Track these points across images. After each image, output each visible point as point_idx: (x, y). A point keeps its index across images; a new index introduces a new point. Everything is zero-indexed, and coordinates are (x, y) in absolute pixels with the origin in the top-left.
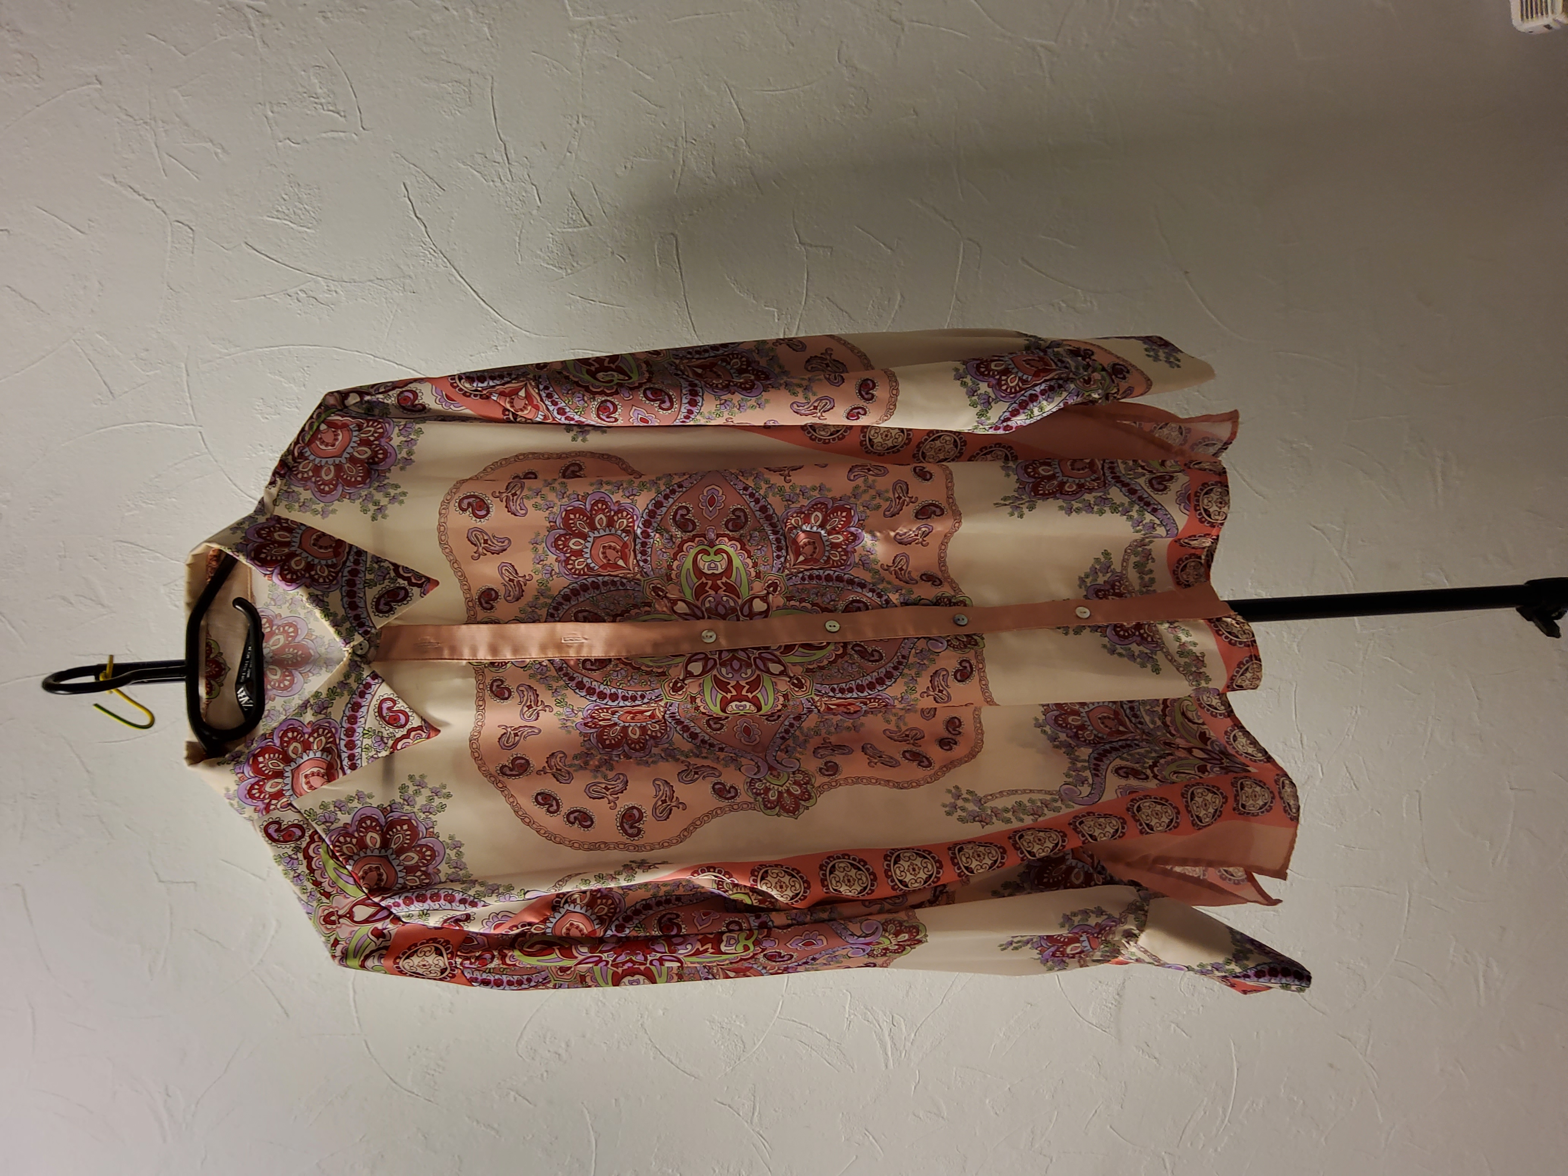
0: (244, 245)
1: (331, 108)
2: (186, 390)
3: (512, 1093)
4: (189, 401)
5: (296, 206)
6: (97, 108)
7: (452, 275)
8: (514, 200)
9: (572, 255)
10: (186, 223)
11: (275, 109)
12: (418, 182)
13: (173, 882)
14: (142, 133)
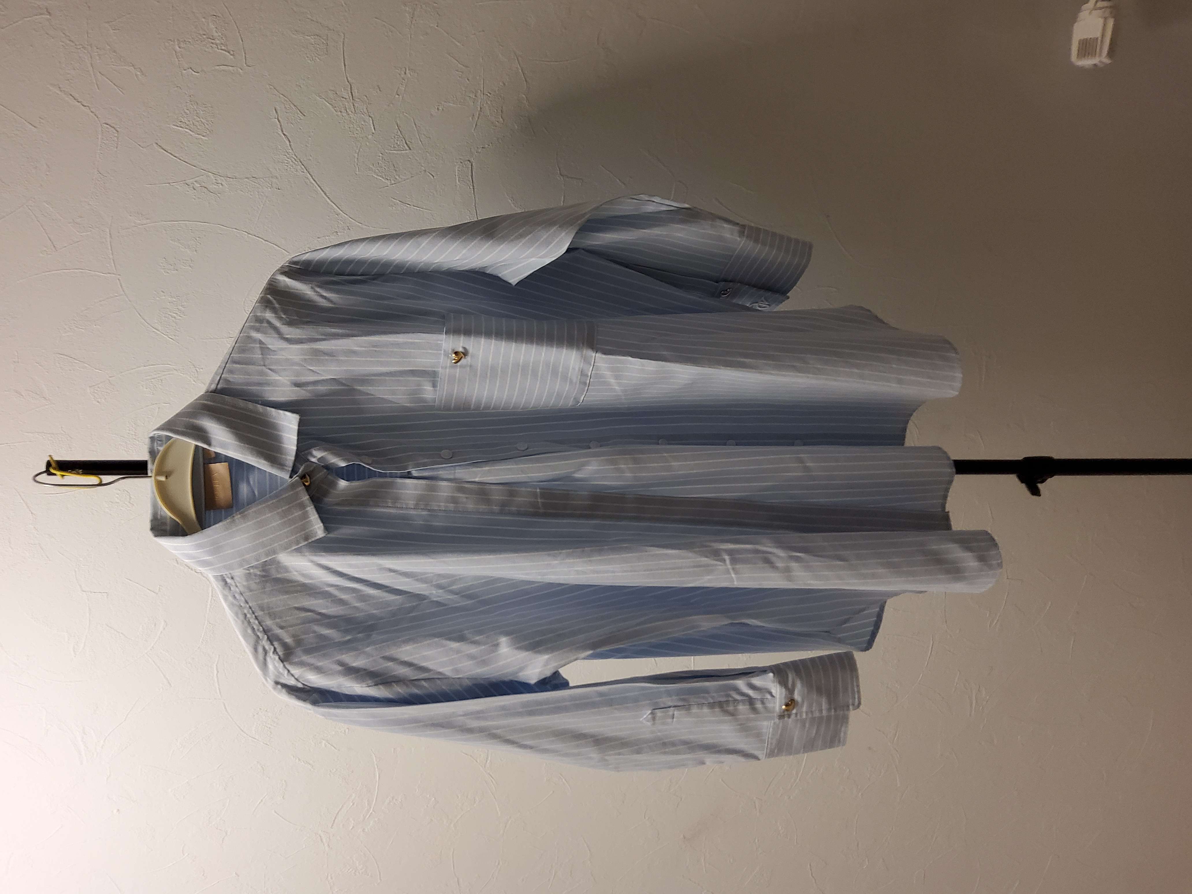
0: (155, 145)
1: (223, 48)
2: (110, 248)
3: (324, 742)
4: (111, 256)
5: (194, 119)
6: (47, 34)
7: (308, 178)
8: (356, 127)
9: (396, 171)
10: (112, 125)
11: (182, 45)
12: (285, 108)
13: (91, 592)
14: (80, 55)
